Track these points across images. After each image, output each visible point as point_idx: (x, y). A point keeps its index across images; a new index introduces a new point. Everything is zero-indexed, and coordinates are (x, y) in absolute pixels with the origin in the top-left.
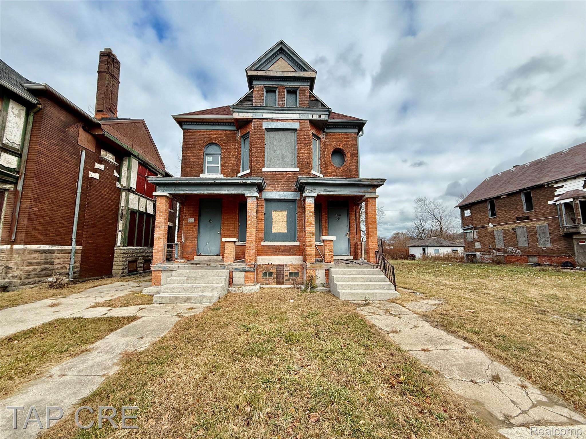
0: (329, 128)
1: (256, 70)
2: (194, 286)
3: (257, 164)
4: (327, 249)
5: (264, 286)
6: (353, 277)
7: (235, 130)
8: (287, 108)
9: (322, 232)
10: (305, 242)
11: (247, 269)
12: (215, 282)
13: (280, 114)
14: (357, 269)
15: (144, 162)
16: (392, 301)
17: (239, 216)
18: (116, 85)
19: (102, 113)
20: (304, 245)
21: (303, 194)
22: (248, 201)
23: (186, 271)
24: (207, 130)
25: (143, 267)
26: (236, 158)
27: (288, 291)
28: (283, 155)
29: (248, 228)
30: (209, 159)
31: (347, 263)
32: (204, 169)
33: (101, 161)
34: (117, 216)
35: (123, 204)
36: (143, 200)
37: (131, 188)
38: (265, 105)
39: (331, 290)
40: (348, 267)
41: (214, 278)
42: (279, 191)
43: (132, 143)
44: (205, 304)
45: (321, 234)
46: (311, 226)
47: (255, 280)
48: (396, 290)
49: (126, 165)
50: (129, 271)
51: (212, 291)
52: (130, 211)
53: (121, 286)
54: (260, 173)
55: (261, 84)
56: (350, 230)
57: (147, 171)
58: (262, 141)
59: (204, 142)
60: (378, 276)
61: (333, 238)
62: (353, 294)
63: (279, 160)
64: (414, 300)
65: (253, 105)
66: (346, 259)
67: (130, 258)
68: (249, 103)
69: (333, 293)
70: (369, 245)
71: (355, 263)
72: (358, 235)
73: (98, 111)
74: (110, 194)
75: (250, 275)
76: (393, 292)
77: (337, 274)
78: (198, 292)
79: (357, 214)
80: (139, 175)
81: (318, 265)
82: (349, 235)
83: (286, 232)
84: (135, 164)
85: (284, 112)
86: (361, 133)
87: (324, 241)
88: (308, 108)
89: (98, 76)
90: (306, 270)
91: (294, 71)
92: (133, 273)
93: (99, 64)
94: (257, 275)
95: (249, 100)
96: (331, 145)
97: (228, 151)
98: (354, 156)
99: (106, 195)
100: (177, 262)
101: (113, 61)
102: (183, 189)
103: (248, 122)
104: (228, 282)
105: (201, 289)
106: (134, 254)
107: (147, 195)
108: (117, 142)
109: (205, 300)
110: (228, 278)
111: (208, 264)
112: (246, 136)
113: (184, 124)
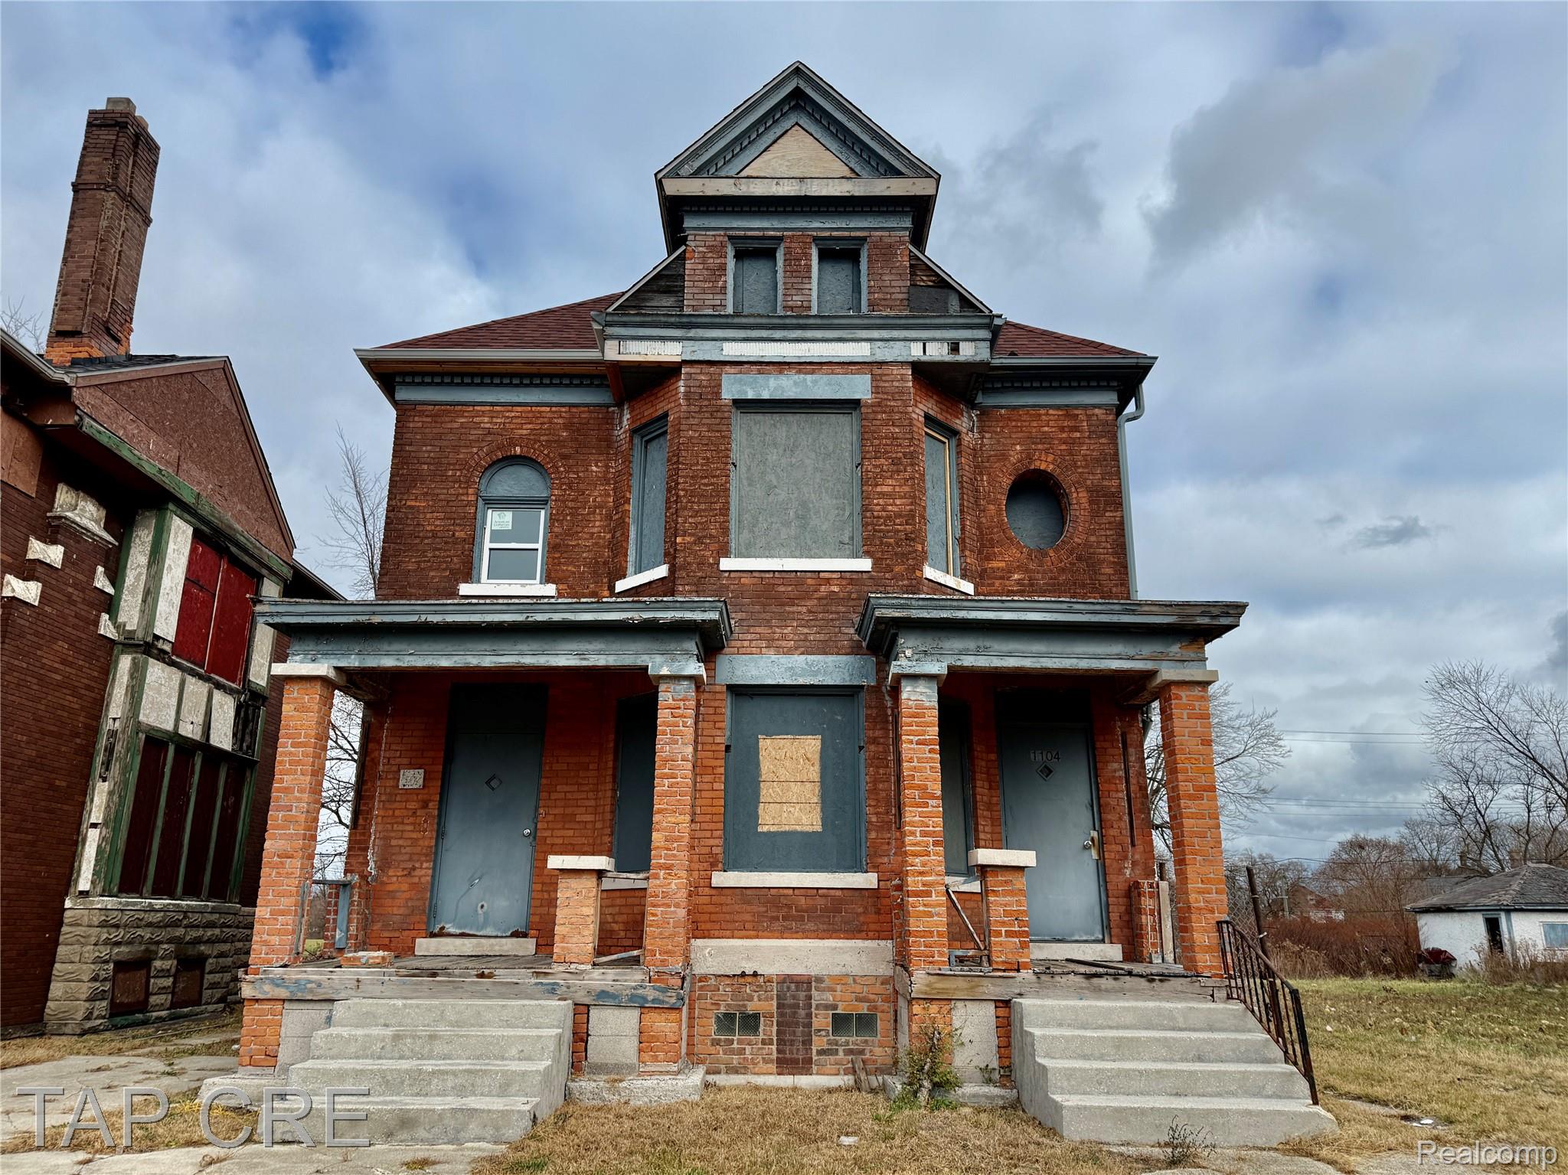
0: (995, 391)
1: (695, 175)
2: (429, 1066)
3: (699, 540)
4: (1000, 906)
5: (721, 1079)
6: (1120, 1039)
7: (608, 406)
8: (819, 321)
9: (976, 830)
10: (901, 874)
11: (650, 994)
12: (514, 1052)
13: (792, 345)
14: (1140, 1004)
15: (217, 531)
16: (1298, 1149)
17: (615, 760)
18: (136, 232)
19: (76, 340)
20: (899, 888)
21: (888, 663)
22: (661, 696)
23: (392, 1002)
24: (493, 404)
25: (173, 993)
26: (609, 517)
27: (828, 1099)
28: (804, 504)
29: (660, 811)
30: (498, 520)
31: (1095, 971)
32: (475, 564)
33: (55, 530)
34: (91, 757)
35: (116, 707)
36: (197, 689)
37: (157, 638)
38: (730, 310)
39: (1025, 1098)
40: (1099, 992)
41: (511, 1032)
42: (789, 652)
43: (175, 453)
44: (476, 1145)
45: (973, 841)
46: (926, 805)
47: (684, 1051)
48: (1316, 1102)
49: (143, 543)
50: (118, 1011)
51: (504, 1090)
52: (142, 736)
53: (99, 1069)
54: (710, 580)
55: (714, 229)
56: (1101, 823)
57: (224, 566)
58: (718, 451)
59: (481, 453)
60: (1233, 1036)
61: (1025, 858)
62: (1120, 1115)
63: (787, 524)
64: (1402, 1148)
65: (687, 311)
66: (1089, 958)
67: (123, 949)
68: (668, 301)
69: (1031, 1112)
70: (1186, 893)
71: (1130, 973)
72: (1140, 848)
73: (59, 334)
74: (70, 665)
75: (664, 1025)
76: (1304, 1109)
77: (1046, 1025)
78: (442, 1093)
79: (1131, 751)
80: (191, 580)
81: (961, 983)
82: (1101, 844)
83: (819, 828)
84: (180, 537)
85: (809, 334)
86: (1131, 408)
87: (984, 870)
88: (906, 317)
89: (75, 200)
90: (910, 1002)
91: (847, 172)
92: (131, 1018)
93: (83, 156)
94: (691, 1026)
95: (667, 291)
96: (1003, 457)
97: (578, 490)
98: (1107, 504)
99: (56, 671)
100: (354, 963)
101: (136, 145)
102: (396, 646)
103: (665, 373)
104: (566, 1053)
105: (459, 1081)
106: (140, 932)
107: (213, 669)
108: (125, 453)
109: (473, 1128)
110: (568, 1035)
111: (483, 968)
112: (651, 428)
113: (404, 383)
